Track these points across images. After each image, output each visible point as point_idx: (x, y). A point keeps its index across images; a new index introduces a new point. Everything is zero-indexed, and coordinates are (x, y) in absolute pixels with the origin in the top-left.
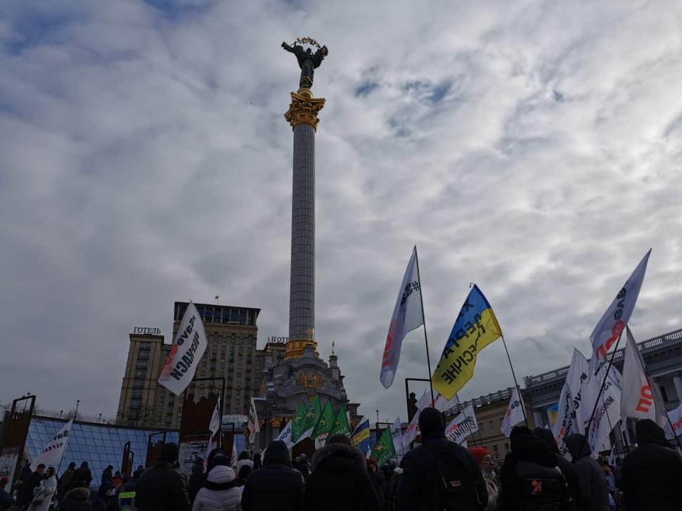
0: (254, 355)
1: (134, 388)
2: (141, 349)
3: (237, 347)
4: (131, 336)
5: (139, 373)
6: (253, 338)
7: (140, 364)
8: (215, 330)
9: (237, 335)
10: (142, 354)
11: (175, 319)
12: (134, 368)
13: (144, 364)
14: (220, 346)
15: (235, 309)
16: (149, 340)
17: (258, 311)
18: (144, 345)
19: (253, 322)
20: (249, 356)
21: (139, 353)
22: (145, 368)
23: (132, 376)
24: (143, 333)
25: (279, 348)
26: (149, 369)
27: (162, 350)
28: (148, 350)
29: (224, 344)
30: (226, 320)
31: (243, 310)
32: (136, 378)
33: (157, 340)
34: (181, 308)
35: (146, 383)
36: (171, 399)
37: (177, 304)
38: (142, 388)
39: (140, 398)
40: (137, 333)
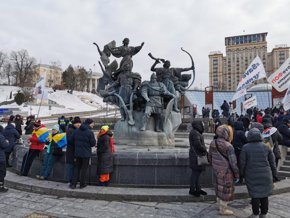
0: (266, 55)
1: (214, 76)
2: (214, 61)
3: (257, 53)
4: (209, 56)
5: (215, 70)
6: (265, 47)
7: (214, 67)
8: (245, 47)
9: (257, 47)
10: (215, 62)
11: (226, 45)
12: (212, 68)
13: (216, 66)
14: (249, 54)
15: (254, 35)
16: (217, 56)
17: (266, 33)
18: (215, 59)
19: (264, 39)
20: (264, 56)
21: (213, 62)
22: (217, 68)
23: (213, 72)
24: (213, 54)
25: (280, 50)
26: (219, 68)
27: (222, 60)
28: (217, 60)
29: (251, 52)
30: (250, 41)
31: (259, 35)
32: (214, 72)
33: (220, 56)
34: (228, 40)
35: (218, 74)
36: (229, 79)
37: (226, 38)
38: (217, 76)
39: (217, 80)
40: (211, 54)
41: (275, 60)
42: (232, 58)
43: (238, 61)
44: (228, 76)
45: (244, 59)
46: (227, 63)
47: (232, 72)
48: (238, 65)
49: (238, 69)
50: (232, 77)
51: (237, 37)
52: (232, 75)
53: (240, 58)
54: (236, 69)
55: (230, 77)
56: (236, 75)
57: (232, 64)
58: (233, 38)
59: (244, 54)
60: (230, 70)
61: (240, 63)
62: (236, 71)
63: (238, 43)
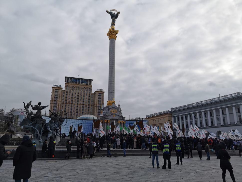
0: (91, 94)
1: (54, 104)
2: (56, 92)
3: (85, 92)
4: (52, 87)
5: (55, 99)
6: (90, 89)
7: (55, 96)
8: (78, 86)
9: (85, 88)
10: (56, 93)
11: (65, 82)
12: (54, 97)
13: (57, 96)
14: (80, 91)
15: (85, 80)
16: (58, 89)
17: (92, 80)
18: (56, 90)
19: (90, 84)
20: (89, 95)
21: (55, 93)
22: (57, 98)
23: (53, 100)
24: (56, 87)
25: (99, 93)
26: (58, 98)
27: (62, 92)
28: (58, 92)
29: (81, 91)
30: (82, 83)
31: (87, 80)
32: (55, 101)
33: (60, 89)
34: (67, 79)
35: (58, 102)
36: (65, 107)
37: (66, 77)
38: (57, 104)
39: (56, 107)
40: (54, 86)
41: (96, 99)
42: (68, 92)
43: (72, 95)
44: (64, 104)
45: (77, 94)
46: (65, 95)
47: (67, 102)
48: (72, 98)
49: (72, 101)
50: (67, 106)
51: (74, 78)
52: (67, 105)
53: (74, 93)
54: (71, 100)
55: (66, 106)
56: (70, 105)
57: (68, 96)
58: (71, 78)
59: (77, 91)
60: (66, 100)
61: (74, 97)
62: (70, 102)
63: (73, 82)
